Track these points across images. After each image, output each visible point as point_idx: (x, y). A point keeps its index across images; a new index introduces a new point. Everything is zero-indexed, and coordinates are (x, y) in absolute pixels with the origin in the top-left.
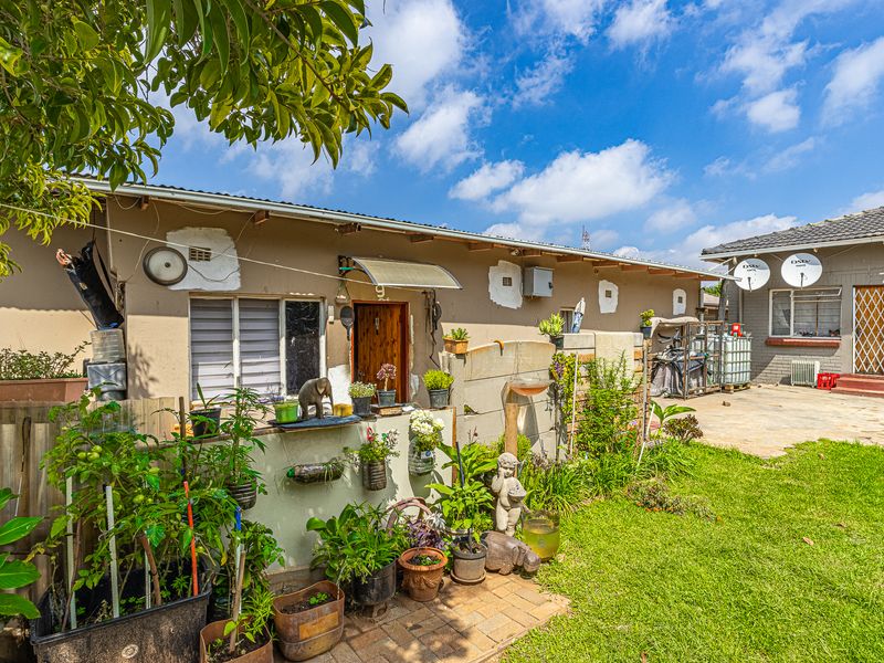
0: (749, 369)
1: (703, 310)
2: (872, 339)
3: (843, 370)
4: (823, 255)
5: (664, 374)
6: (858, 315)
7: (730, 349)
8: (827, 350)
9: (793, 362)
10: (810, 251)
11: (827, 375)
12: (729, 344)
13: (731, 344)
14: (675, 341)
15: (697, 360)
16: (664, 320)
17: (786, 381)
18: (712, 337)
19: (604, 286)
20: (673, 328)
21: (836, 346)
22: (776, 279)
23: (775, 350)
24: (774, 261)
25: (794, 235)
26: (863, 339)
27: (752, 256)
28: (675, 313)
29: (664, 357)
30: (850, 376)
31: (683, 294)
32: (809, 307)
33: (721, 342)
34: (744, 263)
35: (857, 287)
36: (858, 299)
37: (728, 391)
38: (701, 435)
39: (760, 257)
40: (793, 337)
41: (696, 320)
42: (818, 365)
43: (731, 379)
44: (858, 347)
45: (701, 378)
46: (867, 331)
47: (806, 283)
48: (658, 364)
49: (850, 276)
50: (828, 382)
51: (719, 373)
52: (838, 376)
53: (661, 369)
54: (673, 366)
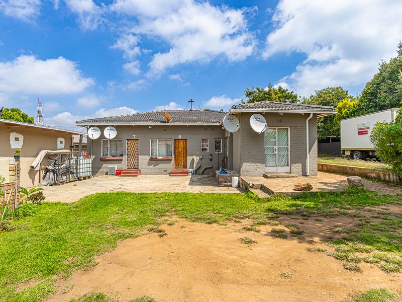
0: (91, 170)
1: (73, 147)
2: (131, 157)
3: (124, 168)
4: (117, 128)
5: (50, 175)
6: (128, 149)
7: (81, 163)
8: (119, 162)
9: (109, 166)
10: (113, 126)
11: (119, 170)
12: (81, 161)
13: (82, 160)
14: (56, 160)
15: (66, 168)
16: (49, 151)
17: (107, 174)
18: (75, 158)
19: (13, 135)
20: (56, 155)
21: (121, 160)
22: (102, 136)
23: (103, 162)
24: (102, 128)
25: (111, 119)
26: (129, 157)
27: (95, 126)
28: (58, 148)
29: (50, 167)
30: (126, 170)
31: (63, 140)
32: (114, 146)
33: (78, 160)
34: (92, 128)
35: (128, 140)
36: (128, 144)
37: (81, 180)
38: (44, 198)
39: (97, 126)
40: (109, 157)
41: (69, 151)
42: (116, 167)
43: (82, 175)
44: (128, 160)
45: (68, 176)
46: (130, 154)
47: (112, 138)
48: (47, 171)
49: (125, 136)
50: (119, 173)
51: (77, 173)
52: (122, 170)
53: (48, 173)
54: (53, 171)
